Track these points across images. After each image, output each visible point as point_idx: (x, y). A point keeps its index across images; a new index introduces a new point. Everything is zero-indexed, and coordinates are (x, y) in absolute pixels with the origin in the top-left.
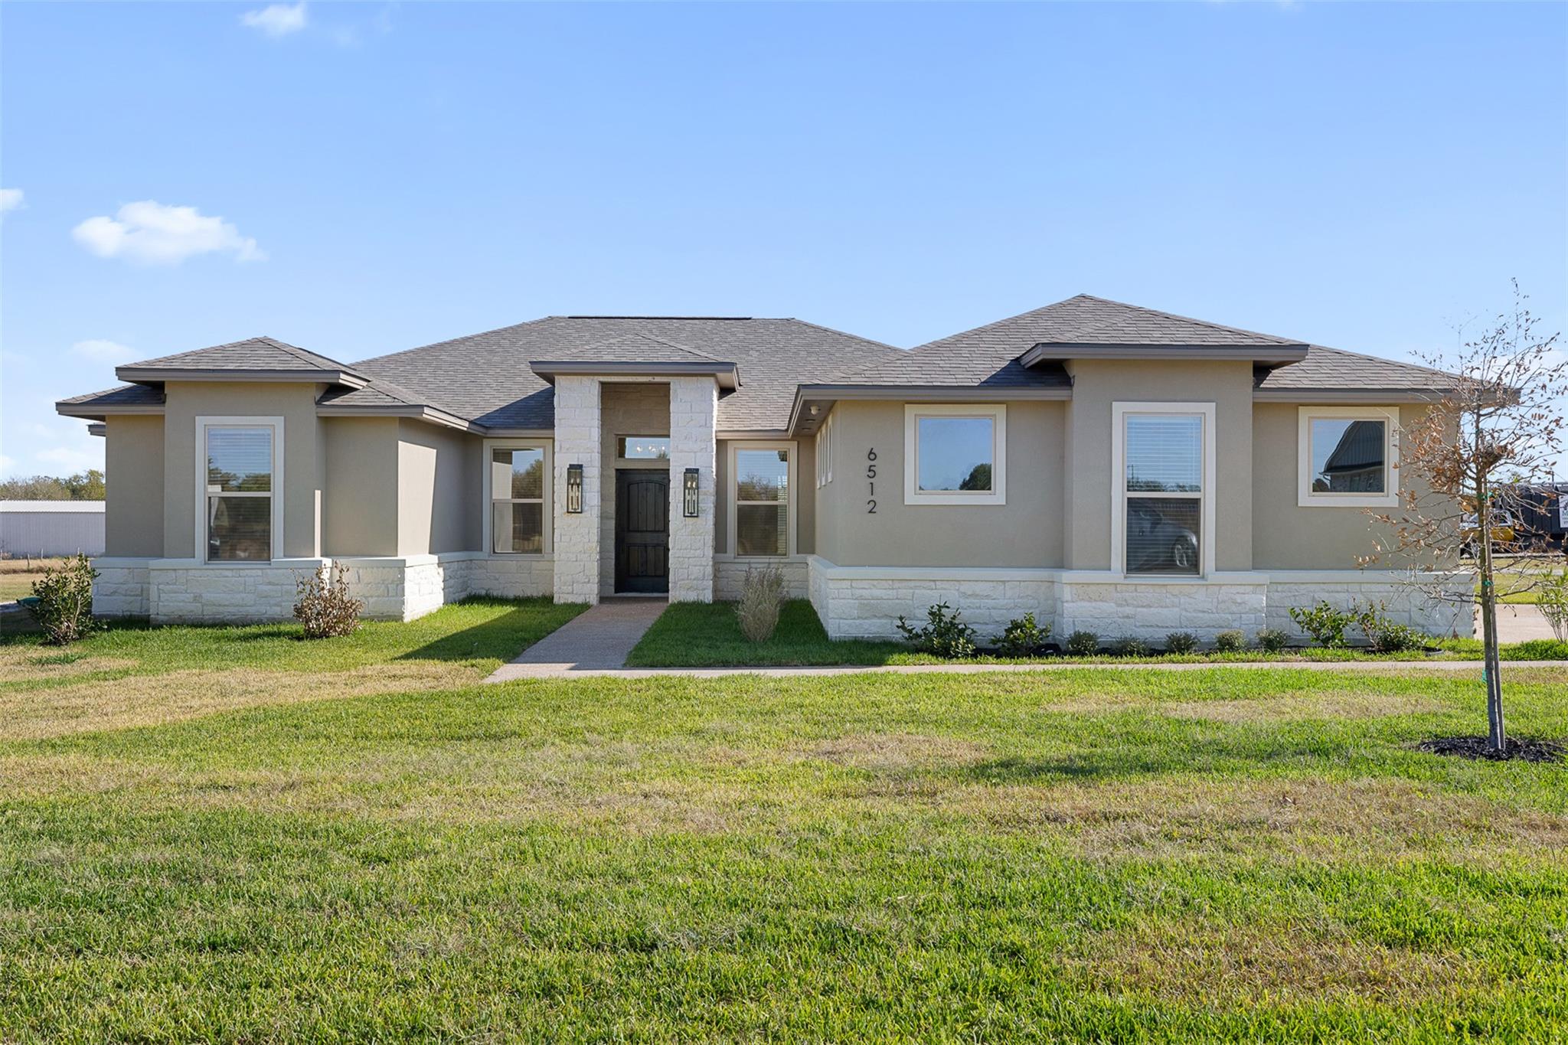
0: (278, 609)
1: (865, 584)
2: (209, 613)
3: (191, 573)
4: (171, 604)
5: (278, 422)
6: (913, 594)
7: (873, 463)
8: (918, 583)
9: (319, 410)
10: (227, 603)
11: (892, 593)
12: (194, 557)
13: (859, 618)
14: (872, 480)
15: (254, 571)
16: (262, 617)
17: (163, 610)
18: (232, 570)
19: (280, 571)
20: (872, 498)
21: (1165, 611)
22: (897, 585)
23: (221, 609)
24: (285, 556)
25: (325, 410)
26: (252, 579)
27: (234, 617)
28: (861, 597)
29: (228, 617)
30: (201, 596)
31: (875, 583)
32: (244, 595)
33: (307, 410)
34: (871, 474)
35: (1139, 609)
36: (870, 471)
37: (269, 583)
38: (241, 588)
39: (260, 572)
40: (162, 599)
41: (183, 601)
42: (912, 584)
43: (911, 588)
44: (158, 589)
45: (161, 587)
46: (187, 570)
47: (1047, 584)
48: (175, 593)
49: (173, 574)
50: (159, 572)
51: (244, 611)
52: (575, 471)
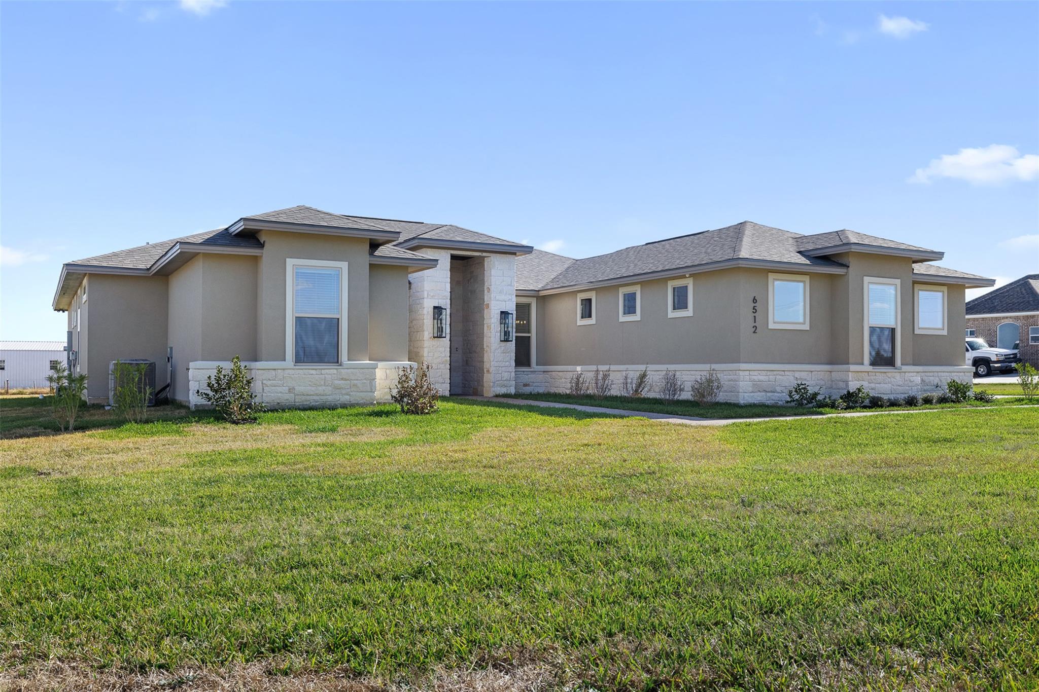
0: (347, 397)
1: (756, 373)
2: (299, 400)
3: (287, 372)
4: (272, 395)
5: (344, 265)
6: (776, 378)
7: (755, 305)
8: (778, 372)
9: (372, 259)
10: (312, 393)
11: (766, 378)
12: (285, 360)
13: (752, 392)
14: (755, 314)
15: (331, 370)
16: (337, 403)
17: (266, 399)
18: (316, 369)
19: (349, 370)
20: (755, 324)
21: (886, 386)
22: (769, 373)
23: (308, 398)
24: (349, 360)
25: (375, 259)
26: (330, 376)
27: (317, 404)
28: (754, 381)
29: (312, 404)
30: (294, 388)
31: (760, 372)
32: (324, 388)
33: (363, 258)
34: (754, 311)
35: (877, 385)
36: (754, 309)
37: (342, 379)
38: (322, 383)
39: (335, 371)
40: (265, 391)
41: (281, 392)
42: (775, 373)
43: (774, 375)
44: (262, 383)
45: (264, 382)
46: (284, 369)
47: (828, 373)
48: (275, 386)
49: (273, 372)
50: (262, 371)
51: (324, 398)
52: (438, 310)
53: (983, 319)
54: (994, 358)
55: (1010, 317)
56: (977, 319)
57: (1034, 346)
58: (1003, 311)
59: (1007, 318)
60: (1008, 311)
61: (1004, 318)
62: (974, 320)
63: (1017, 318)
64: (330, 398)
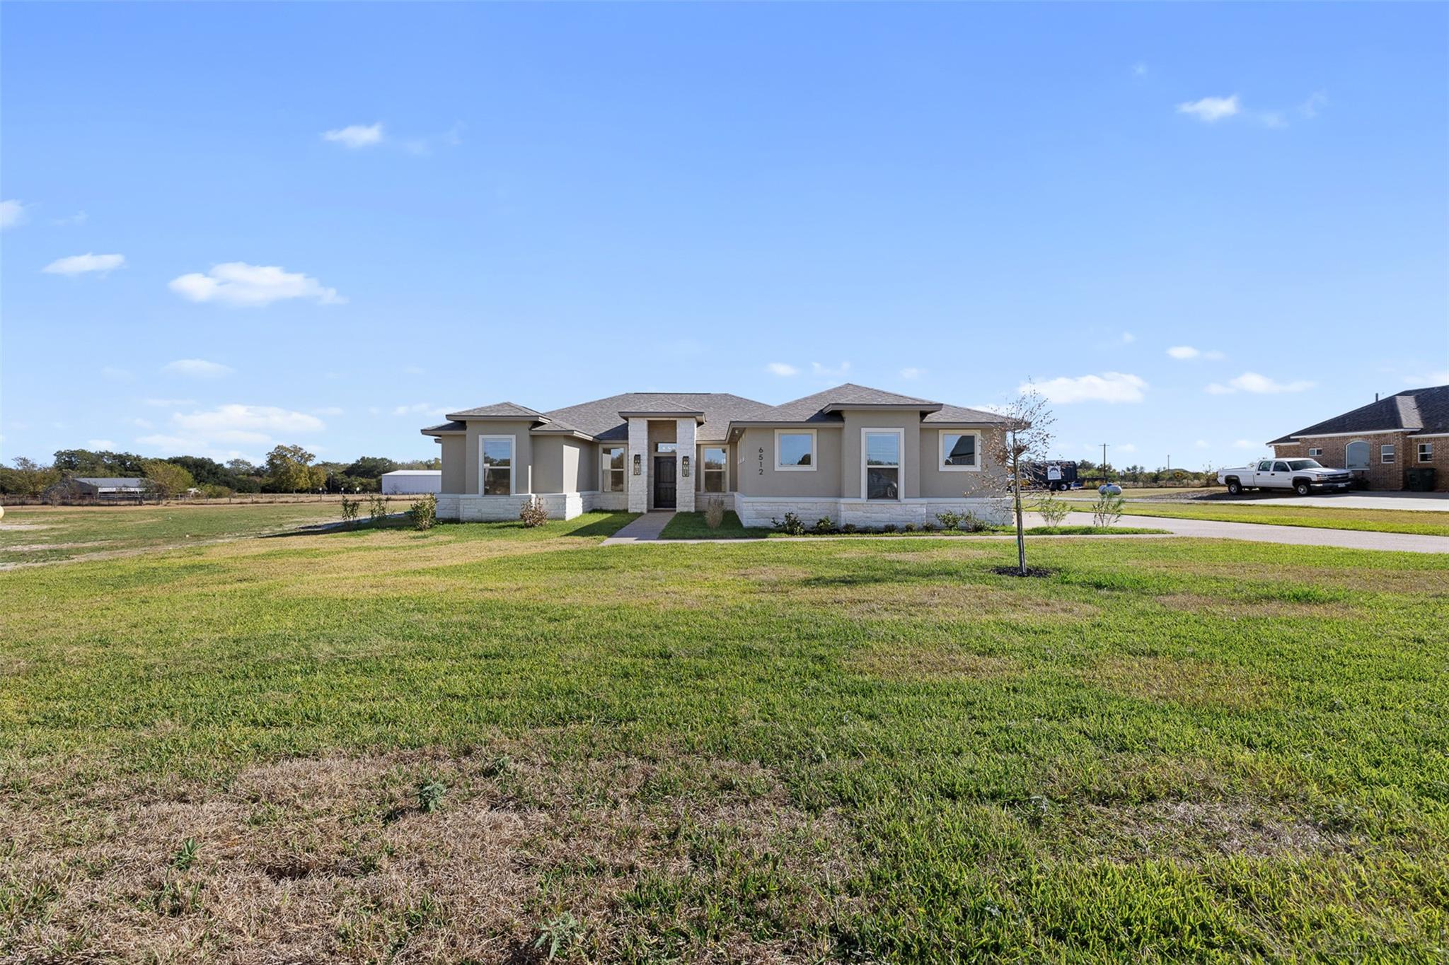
1: (758, 504)
2: (484, 517)
3: (477, 500)
4: (469, 513)
5: (514, 437)
6: (779, 508)
7: (761, 453)
8: (780, 504)
9: (530, 432)
10: (491, 513)
11: (769, 508)
12: (478, 493)
13: (756, 518)
14: (761, 461)
15: (502, 499)
17: (465, 516)
18: (494, 499)
19: (514, 499)
20: (761, 468)
21: (884, 515)
22: (772, 504)
23: (489, 515)
24: (516, 493)
25: (533, 432)
26: (502, 503)
27: (494, 519)
28: (757, 510)
30: (481, 510)
31: (762, 503)
32: (499, 509)
33: (525, 433)
35: (873, 514)
36: (760, 457)
37: (509, 505)
38: (498, 506)
39: (505, 500)
40: (464, 511)
41: (473, 512)
45: (464, 506)
47: (834, 504)
48: (470, 508)
49: (469, 501)
50: (464, 500)
51: (499, 516)
52: (637, 457)
53: (1330, 438)
54: (1314, 479)
55: (1360, 436)
56: (1324, 439)
57: (1387, 465)
58: (1351, 431)
59: (1356, 437)
60: (1356, 430)
61: (1352, 437)
62: (1321, 439)
63: (1367, 437)
64: (502, 516)
